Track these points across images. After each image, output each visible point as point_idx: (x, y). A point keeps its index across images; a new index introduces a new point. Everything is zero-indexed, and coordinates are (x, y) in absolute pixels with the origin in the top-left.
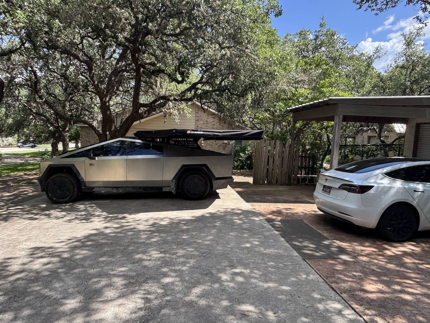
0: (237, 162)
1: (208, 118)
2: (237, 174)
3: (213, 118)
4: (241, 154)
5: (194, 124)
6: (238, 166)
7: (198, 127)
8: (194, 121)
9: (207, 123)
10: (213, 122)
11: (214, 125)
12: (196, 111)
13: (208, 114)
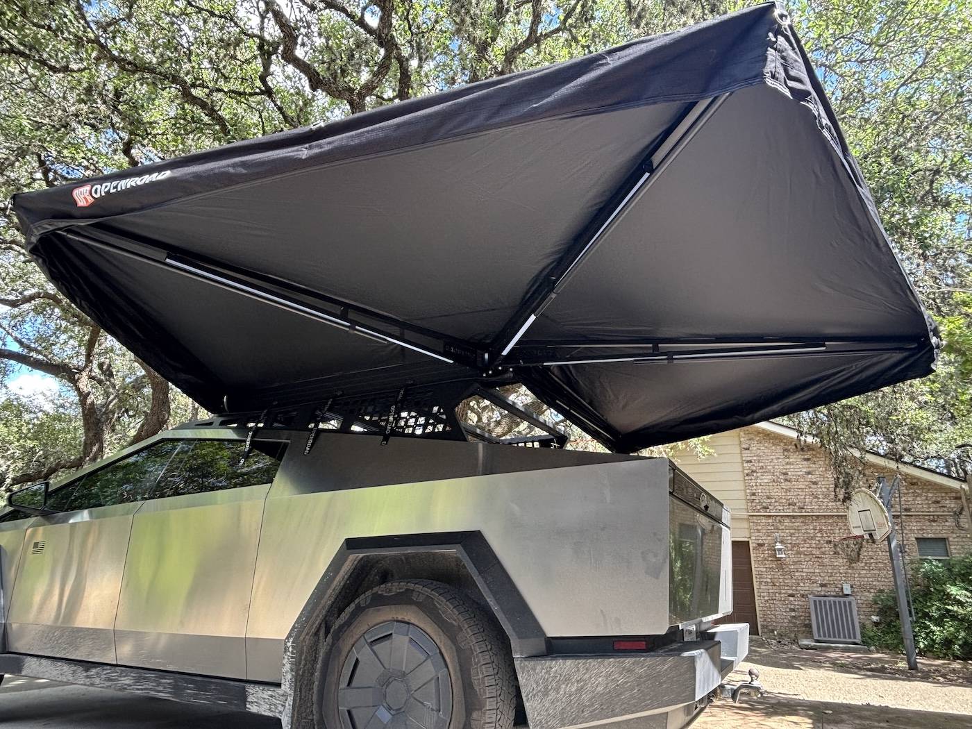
0: (939, 622)
1: (787, 464)
2: (944, 676)
3: (808, 460)
4: (953, 590)
5: (740, 486)
6: (948, 643)
7: (754, 494)
8: (740, 476)
9: (786, 480)
10: (809, 473)
11: (815, 483)
12: (740, 444)
13: (785, 450)
